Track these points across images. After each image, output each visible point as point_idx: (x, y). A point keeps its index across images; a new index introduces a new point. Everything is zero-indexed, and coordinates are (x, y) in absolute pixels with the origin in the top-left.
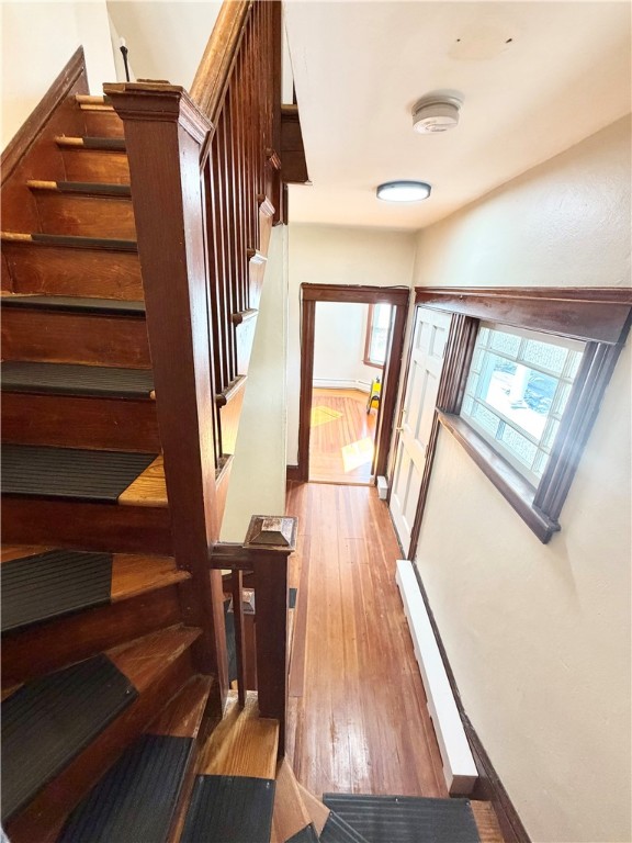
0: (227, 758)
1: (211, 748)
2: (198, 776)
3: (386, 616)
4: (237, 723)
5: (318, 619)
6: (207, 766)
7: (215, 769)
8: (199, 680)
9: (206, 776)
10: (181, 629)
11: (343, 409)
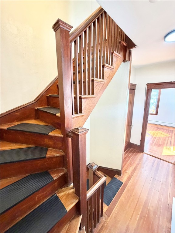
0: (63, 196)
1: (62, 191)
2: (55, 194)
3: (159, 218)
4: (70, 190)
5: (126, 197)
6: (58, 193)
7: (59, 196)
8: (64, 169)
9: (56, 195)
10: (62, 151)
11: (171, 134)
